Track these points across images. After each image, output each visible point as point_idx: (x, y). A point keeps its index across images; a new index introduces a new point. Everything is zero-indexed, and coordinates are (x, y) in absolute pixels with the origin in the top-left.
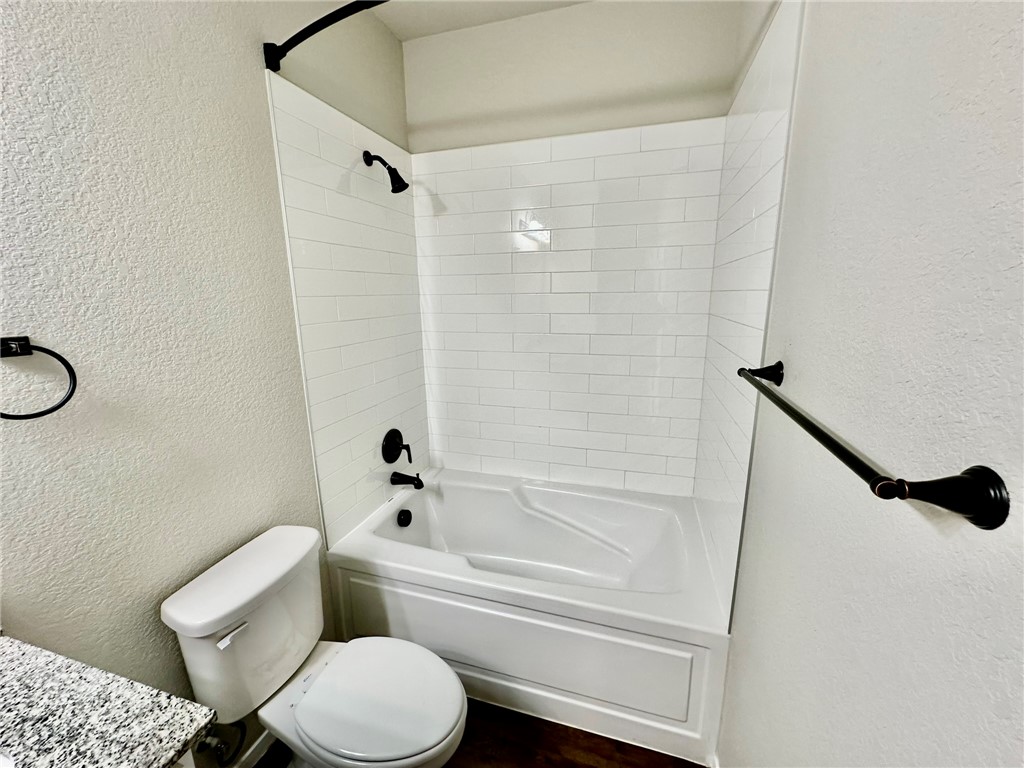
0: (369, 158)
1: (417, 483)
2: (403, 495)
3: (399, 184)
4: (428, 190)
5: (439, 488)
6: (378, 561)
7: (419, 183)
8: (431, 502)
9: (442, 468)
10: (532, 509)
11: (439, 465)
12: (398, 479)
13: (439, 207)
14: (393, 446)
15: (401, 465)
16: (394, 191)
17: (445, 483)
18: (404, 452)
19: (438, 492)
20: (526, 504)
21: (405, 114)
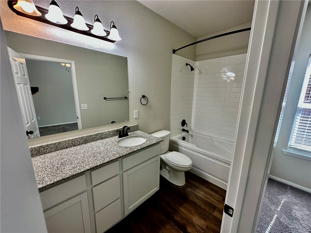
0: (187, 64)
1: (188, 132)
2: (184, 134)
3: (192, 69)
4: (199, 69)
5: (192, 135)
6: (179, 142)
7: (197, 67)
8: (190, 137)
9: (193, 131)
10: (214, 143)
11: (193, 130)
12: (184, 130)
13: (200, 72)
14: (184, 123)
15: (185, 128)
16: (191, 71)
17: (193, 134)
18: (186, 124)
19: (192, 136)
20: (213, 143)
21: (195, 53)
